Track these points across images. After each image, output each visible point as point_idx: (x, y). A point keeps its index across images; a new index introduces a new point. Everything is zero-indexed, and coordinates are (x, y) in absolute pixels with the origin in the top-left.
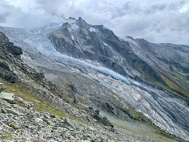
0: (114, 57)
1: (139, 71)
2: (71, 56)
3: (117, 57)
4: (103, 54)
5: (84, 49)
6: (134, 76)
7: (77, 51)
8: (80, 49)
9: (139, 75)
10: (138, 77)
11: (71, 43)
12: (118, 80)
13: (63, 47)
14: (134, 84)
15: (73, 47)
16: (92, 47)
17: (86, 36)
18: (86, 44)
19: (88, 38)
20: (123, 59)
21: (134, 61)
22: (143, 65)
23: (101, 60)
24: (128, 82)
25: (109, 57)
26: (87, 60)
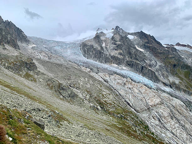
0: (146, 62)
1: (179, 77)
2: (98, 61)
3: (153, 62)
4: (131, 58)
5: (112, 54)
6: (170, 83)
7: (103, 56)
8: (108, 54)
9: (177, 81)
10: (175, 84)
11: (99, 48)
12: (138, 83)
13: (91, 53)
14: (161, 90)
15: (100, 53)
16: (121, 51)
17: (116, 41)
18: (116, 50)
19: (118, 43)
20: (160, 64)
21: (175, 66)
22: (186, 70)
23: (129, 64)
24: (154, 87)
25: (139, 61)
26: (113, 65)
